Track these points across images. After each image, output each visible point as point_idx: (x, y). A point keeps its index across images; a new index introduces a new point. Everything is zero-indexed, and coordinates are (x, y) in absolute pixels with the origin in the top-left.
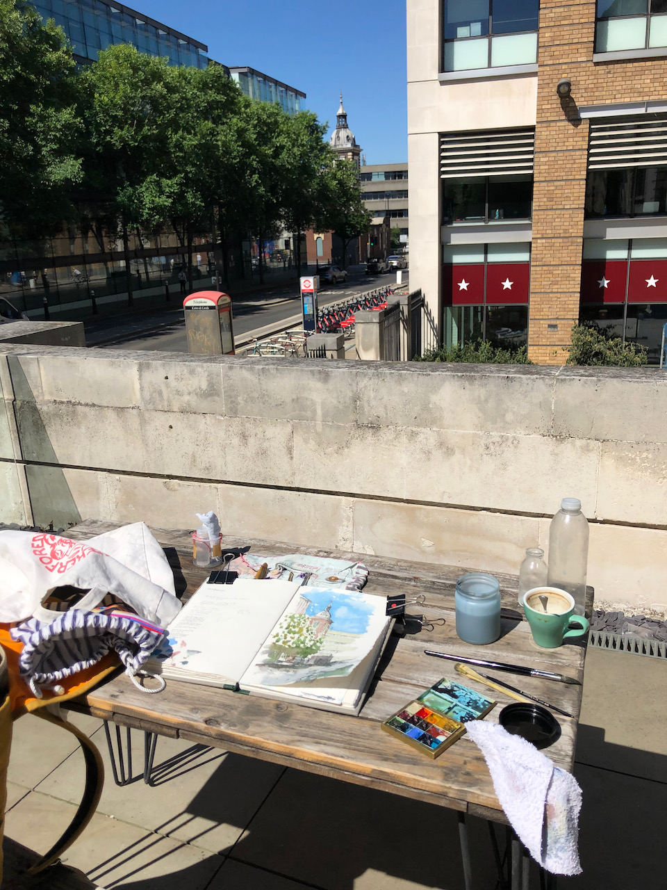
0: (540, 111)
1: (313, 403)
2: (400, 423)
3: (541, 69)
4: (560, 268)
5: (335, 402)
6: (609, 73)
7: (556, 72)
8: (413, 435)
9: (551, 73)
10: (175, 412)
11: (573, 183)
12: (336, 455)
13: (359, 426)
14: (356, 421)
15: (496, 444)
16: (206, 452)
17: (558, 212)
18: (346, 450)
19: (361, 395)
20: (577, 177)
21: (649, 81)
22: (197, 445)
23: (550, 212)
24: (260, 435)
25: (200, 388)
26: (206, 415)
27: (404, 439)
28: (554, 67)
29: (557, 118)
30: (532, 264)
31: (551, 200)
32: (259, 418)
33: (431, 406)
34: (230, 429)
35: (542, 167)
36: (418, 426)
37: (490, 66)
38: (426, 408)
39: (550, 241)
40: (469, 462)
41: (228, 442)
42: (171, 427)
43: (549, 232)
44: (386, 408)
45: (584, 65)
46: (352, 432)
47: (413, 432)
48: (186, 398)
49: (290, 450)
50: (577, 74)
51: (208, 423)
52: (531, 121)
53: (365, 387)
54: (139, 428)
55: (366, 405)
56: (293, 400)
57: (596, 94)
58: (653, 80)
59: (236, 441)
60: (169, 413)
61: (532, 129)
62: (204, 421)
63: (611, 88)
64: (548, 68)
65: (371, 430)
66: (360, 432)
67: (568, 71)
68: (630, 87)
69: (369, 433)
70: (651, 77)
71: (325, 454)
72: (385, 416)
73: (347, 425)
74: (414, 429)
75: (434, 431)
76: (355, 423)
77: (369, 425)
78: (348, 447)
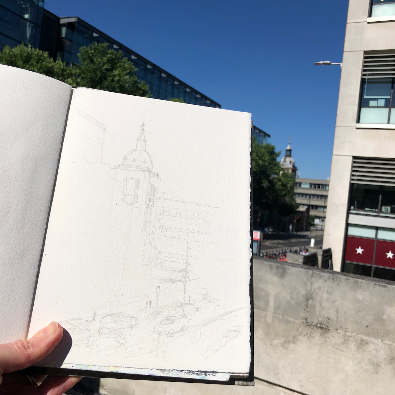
1: (267, 295)
2: (350, 329)
5: (288, 297)
8: (362, 344)
12: (281, 348)
13: (308, 324)
14: (306, 319)
18: (292, 345)
19: (314, 295)
27: (352, 346)
33: (385, 317)
36: (368, 335)
38: (379, 318)
44: (337, 311)
46: (300, 329)
47: (362, 340)
53: (320, 288)
55: (318, 305)
65: (319, 330)
66: (308, 330)
69: (317, 333)
71: (271, 344)
72: (335, 319)
73: (296, 321)
74: (364, 338)
75: (386, 344)
76: (305, 320)
77: (319, 325)
78: (294, 343)
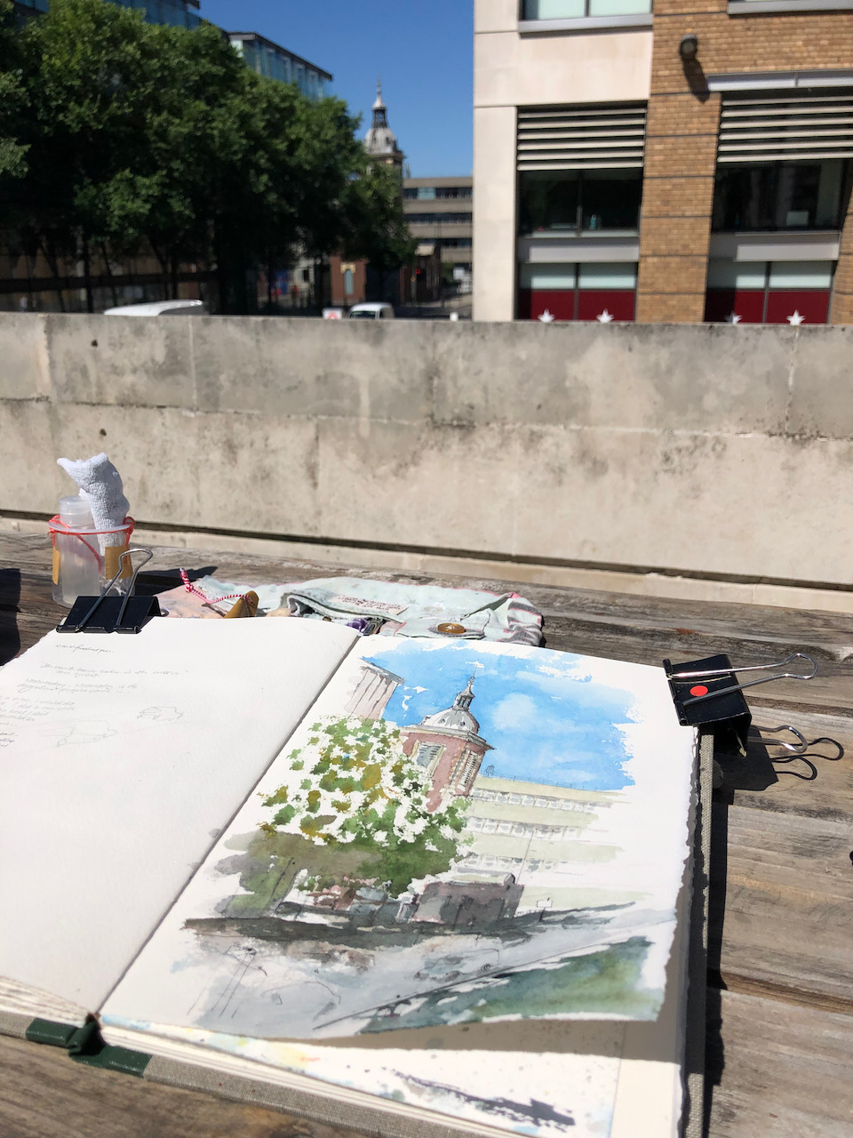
0: (655, 78)
1: (355, 384)
2: (510, 417)
3: (658, 20)
4: (677, 297)
5: (393, 380)
6: (748, 29)
7: (678, 25)
8: (533, 439)
9: (670, 26)
10: (108, 405)
11: (698, 180)
12: (393, 479)
13: (436, 424)
14: (432, 416)
15: (683, 452)
16: (164, 476)
17: (676, 220)
18: (412, 469)
19: (441, 368)
20: (703, 173)
21: (800, 43)
22: (149, 464)
23: (665, 221)
24: (259, 444)
25: (153, 360)
26: (164, 410)
27: (517, 447)
28: (674, 18)
29: (677, 90)
30: (640, 290)
31: (666, 203)
32: (257, 412)
33: (568, 384)
34: (206, 433)
35: (657, 158)
36: (543, 421)
37: (587, 13)
38: (558, 387)
39: (663, 259)
40: (632, 486)
41: (202, 457)
42: (103, 433)
43: (663, 247)
44: (485, 389)
45: (715, 16)
46: (424, 436)
47: (533, 433)
48: (129, 379)
49: (312, 471)
50: (706, 29)
51: (168, 422)
52: (641, 91)
53: (450, 351)
54: (50, 436)
55: (450, 385)
56: (318, 378)
57: (731, 58)
58: (807, 43)
59: (216, 456)
60: (100, 407)
61: (643, 104)
62: (160, 420)
63: (750, 51)
64: (666, 19)
65: (457, 433)
66: (439, 435)
67: (694, 24)
68: (775, 50)
69: (454, 439)
70: (805, 37)
71: (374, 477)
72: (483, 403)
73: (415, 424)
74: (536, 428)
75: (572, 431)
76: (429, 419)
77: (455, 423)
78: (416, 464)
